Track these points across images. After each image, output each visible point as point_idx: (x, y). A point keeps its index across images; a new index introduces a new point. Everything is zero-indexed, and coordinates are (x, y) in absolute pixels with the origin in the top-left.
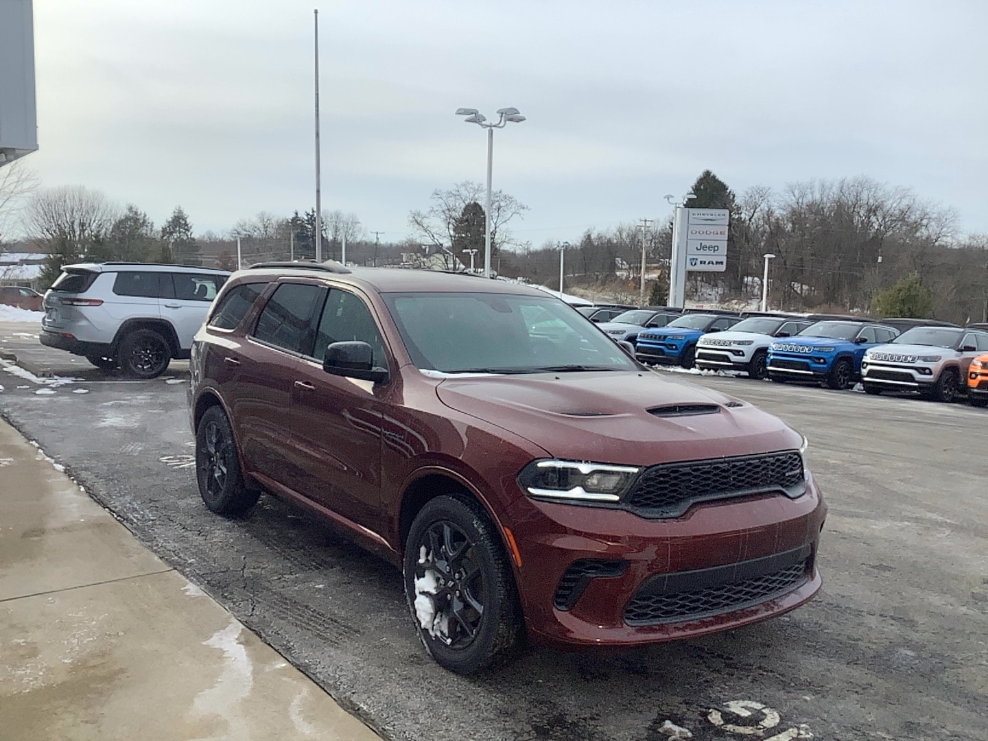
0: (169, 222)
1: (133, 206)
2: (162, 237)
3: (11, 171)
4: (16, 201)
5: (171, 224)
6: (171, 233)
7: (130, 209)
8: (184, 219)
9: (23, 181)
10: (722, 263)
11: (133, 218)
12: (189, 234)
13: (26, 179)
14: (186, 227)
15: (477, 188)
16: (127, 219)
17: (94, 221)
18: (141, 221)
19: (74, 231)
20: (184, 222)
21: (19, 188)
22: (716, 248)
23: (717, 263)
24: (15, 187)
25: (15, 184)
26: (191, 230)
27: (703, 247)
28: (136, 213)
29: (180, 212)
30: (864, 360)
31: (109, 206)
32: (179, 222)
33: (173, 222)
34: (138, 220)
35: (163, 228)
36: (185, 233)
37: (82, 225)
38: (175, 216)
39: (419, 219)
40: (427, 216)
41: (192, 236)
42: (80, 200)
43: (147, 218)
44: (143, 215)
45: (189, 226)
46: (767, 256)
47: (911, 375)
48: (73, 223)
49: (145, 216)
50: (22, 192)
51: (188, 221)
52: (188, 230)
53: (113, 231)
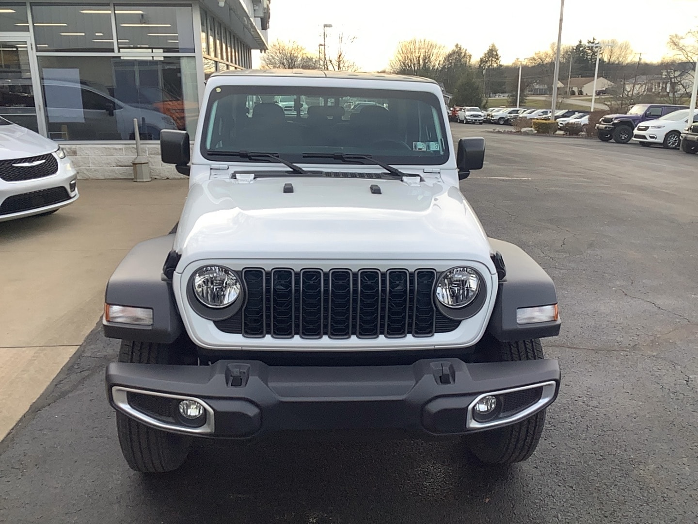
0: (486, 54)
1: (459, 44)
2: (480, 65)
5: (487, 55)
6: (486, 62)
7: (457, 46)
8: (496, 51)
11: (457, 52)
12: (498, 61)
14: (497, 57)
16: (454, 53)
17: (433, 56)
18: (463, 54)
19: (419, 63)
20: (495, 53)
26: (500, 59)
28: (460, 48)
29: (493, 46)
31: (442, 45)
32: (492, 54)
33: (488, 53)
34: (461, 53)
35: (481, 59)
36: (495, 61)
37: (424, 60)
38: (490, 49)
39: (676, 40)
40: (684, 37)
41: (500, 64)
42: (425, 41)
43: (467, 52)
44: (465, 50)
45: (499, 56)
48: (419, 58)
49: (466, 50)
51: (498, 52)
52: (497, 59)
53: (444, 62)
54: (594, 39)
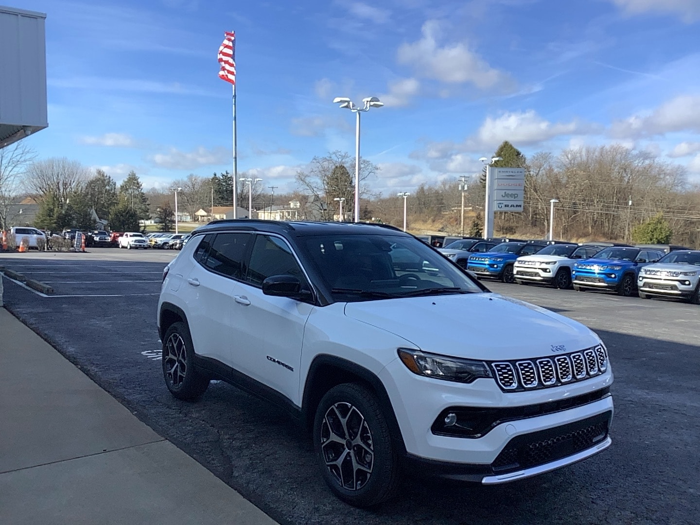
0: (126, 182)
1: (101, 171)
2: (121, 193)
3: (17, 146)
4: (21, 167)
6: (127, 190)
7: (99, 172)
8: (136, 180)
9: (26, 153)
10: (520, 206)
11: (101, 179)
12: (140, 190)
13: (28, 152)
14: (138, 186)
15: (344, 155)
16: (98, 180)
17: (74, 182)
18: (107, 181)
19: (59, 189)
20: (136, 182)
21: (23, 159)
22: (516, 196)
23: (517, 206)
24: (21, 157)
25: (20, 156)
26: (141, 187)
27: (506, 195)
28: (103, 176)
29: (134, 175)
30: (640, 275)
31: (84, 171)
32: (133, 181)
33: (128, 181)
34: (105, 180)
35: (121, 186)
36: (137, 189)
37: (65, 184)
38: (130, 178)
39: (303, 178)
40: (309, 175)
41: (142, 191)
42: (63, 167)
43: (111, 179)
44: (108, 177)
45: (140, 184)
46: (552, 201)
47: (675, 286)
48: (58, 183)
49: (110, 177)
50: (25, 161)
51: (139, 180)
52: (139, 187)
53: (86, 188)
54: (227, 173)
